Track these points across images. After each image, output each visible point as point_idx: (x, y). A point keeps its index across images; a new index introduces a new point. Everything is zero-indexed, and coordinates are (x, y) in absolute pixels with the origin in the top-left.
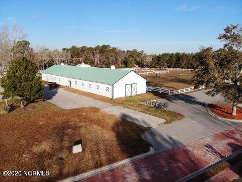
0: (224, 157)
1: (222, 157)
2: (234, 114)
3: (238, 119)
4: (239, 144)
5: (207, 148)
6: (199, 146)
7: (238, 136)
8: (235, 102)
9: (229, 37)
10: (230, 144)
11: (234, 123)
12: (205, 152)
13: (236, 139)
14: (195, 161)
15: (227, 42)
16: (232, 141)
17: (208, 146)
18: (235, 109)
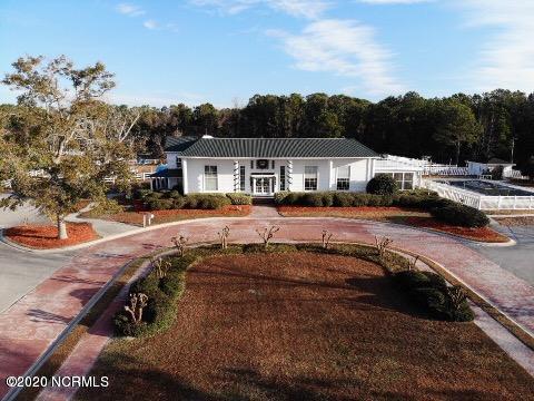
0: (70, 319)
1: (67, 321)
2: (64, 235)
3: (73, 243)
4: (90, 286)
5: (32, 318)
6: (15, 320)
7: (83, 274)
8: (60, 213)
9: (27, 82)
10: (74, 294)
11: (69, 254)
12: (31, 326)
13: (81, 281)
14: (18, 350)
15: (23, 91)
16: (76, 286)
17: (33, 313)
18: (63, 226)
